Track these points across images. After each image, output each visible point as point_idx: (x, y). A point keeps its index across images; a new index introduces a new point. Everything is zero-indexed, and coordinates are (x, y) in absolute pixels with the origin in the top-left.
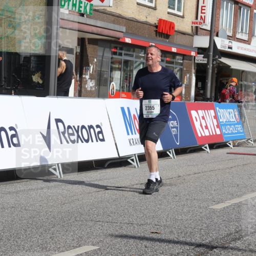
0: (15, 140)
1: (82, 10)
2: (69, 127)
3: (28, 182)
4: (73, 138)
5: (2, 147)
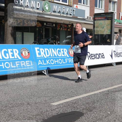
0: (103, 57)
1: (120, 22)
2: (117, 53)
4: (118, 56)
5: (100, 58)
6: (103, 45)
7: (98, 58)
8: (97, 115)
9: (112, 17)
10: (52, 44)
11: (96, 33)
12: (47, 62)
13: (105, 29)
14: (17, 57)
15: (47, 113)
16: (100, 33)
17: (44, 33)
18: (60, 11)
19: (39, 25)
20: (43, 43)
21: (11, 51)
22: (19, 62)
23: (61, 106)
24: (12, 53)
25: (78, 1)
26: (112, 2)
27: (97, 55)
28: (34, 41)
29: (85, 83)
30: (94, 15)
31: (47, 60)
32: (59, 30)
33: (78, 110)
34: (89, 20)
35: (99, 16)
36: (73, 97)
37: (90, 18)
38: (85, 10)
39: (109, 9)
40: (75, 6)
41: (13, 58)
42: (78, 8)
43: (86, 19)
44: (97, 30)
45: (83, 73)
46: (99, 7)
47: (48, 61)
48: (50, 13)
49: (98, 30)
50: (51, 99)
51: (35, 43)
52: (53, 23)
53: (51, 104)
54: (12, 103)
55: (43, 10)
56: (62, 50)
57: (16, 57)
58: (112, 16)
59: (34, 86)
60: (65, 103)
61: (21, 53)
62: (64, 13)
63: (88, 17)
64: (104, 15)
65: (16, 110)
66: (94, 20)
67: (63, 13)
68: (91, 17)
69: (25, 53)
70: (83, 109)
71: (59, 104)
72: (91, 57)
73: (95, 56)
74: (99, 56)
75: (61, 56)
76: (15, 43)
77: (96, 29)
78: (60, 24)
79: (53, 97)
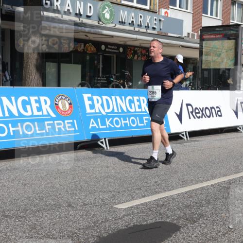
3: (226, 135)
5: (213, 116)
6: (219, 90)
7: (209, 117)
8: (206, 230)
9: (238, 34)
10: (117, 86)
11: (204, 67)
12: (108, 123)
13: (223, 59)
14: (48, 112)
15: (107, 224)
16: (212, 66)
17: (101, 66)
18: (133, 22)
19: (90, 48)
20: (99, 85)
21: (36, 101)
22: (52, 122)
23: (135, 211)
24: (38, 105)
25: (168, 1)
26: (237, 4)
27: (207, 110)
28: (82, 81)
29: (182, 165)
30: (201, 30)
31: (106, 119)
32: (131, 60)
33: (168, 220)
34: (190, 40)
35: (212, 33)
36: (159, 192)
37: (193, 35)
38: (183, 21)
39: (231, 17)
40: (163, 11)
41: (40, 113)
42: (169, 16)
43: (185, 38)
44: (207, 61)
45: (178, 145)
46: (211, 14)
47: (108, 121)
48: (114, 25)
49: (209, 59)
50: (114, 196)
51: (82, 85)
52: (118, 46)
53: (115, 206)
54: (37, 204)
55: (100, 20)
56: (137, 100)
57: (45, 113)
58: (237, 31)
59: (81, 171)
60: (142, 204)
61: (56, 104)
62: (141, 26)
63: (188, 34)
64: (220, 31)
65: (46, 218)
66: (202, 39)
67: (138, 25)
68: (196, 34)
69: (64, 105)
70: (179, 218)
71: (131, 207)
72: (194, 113)
73: (202, 111)
74: (211, 113)
75: (135, 112)
76: (44, 85)
77: (204, 58)
78: (132, 48)
79: (119, 192)
